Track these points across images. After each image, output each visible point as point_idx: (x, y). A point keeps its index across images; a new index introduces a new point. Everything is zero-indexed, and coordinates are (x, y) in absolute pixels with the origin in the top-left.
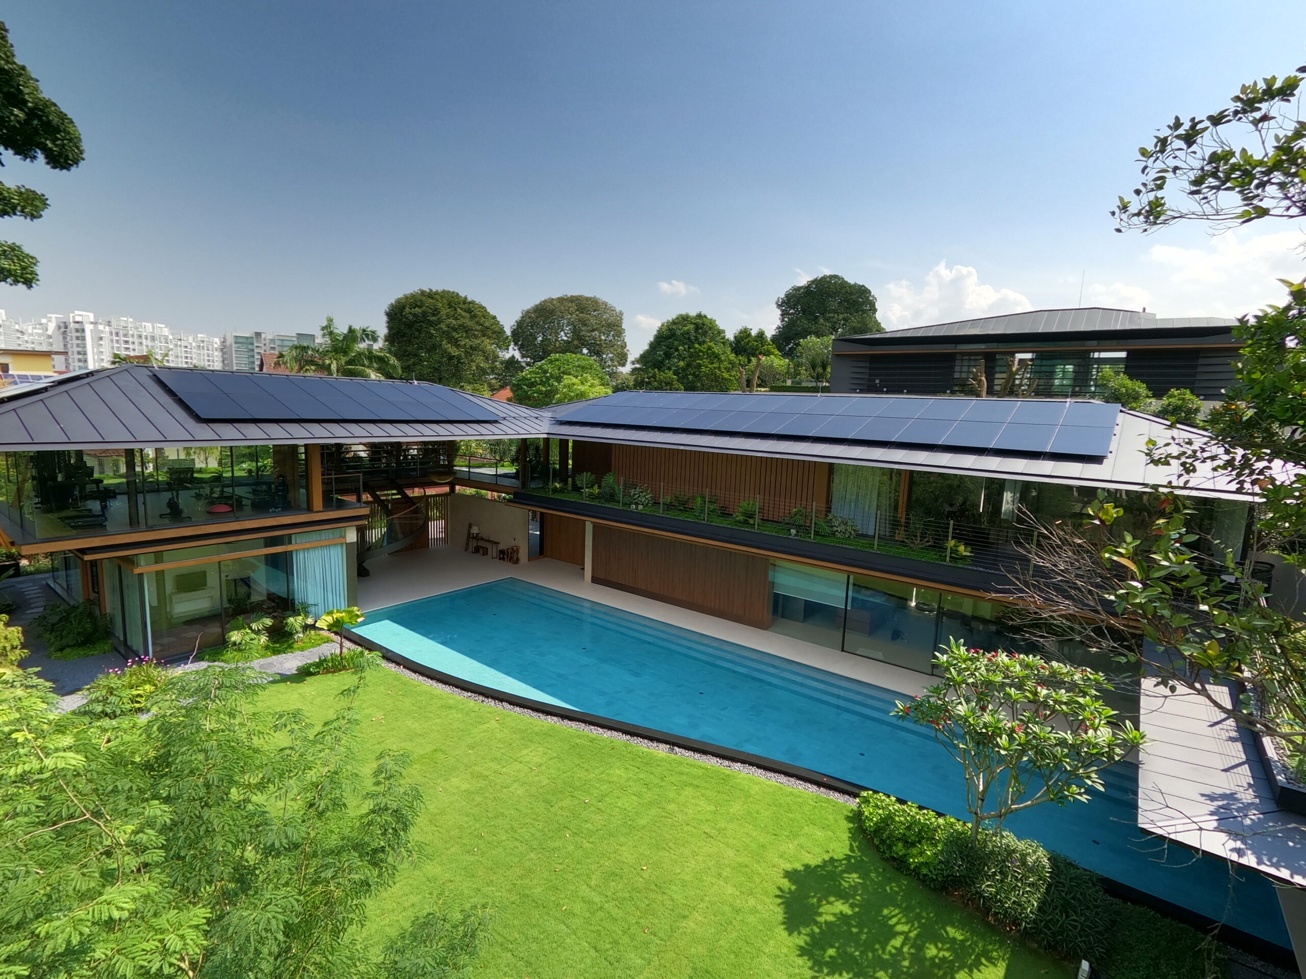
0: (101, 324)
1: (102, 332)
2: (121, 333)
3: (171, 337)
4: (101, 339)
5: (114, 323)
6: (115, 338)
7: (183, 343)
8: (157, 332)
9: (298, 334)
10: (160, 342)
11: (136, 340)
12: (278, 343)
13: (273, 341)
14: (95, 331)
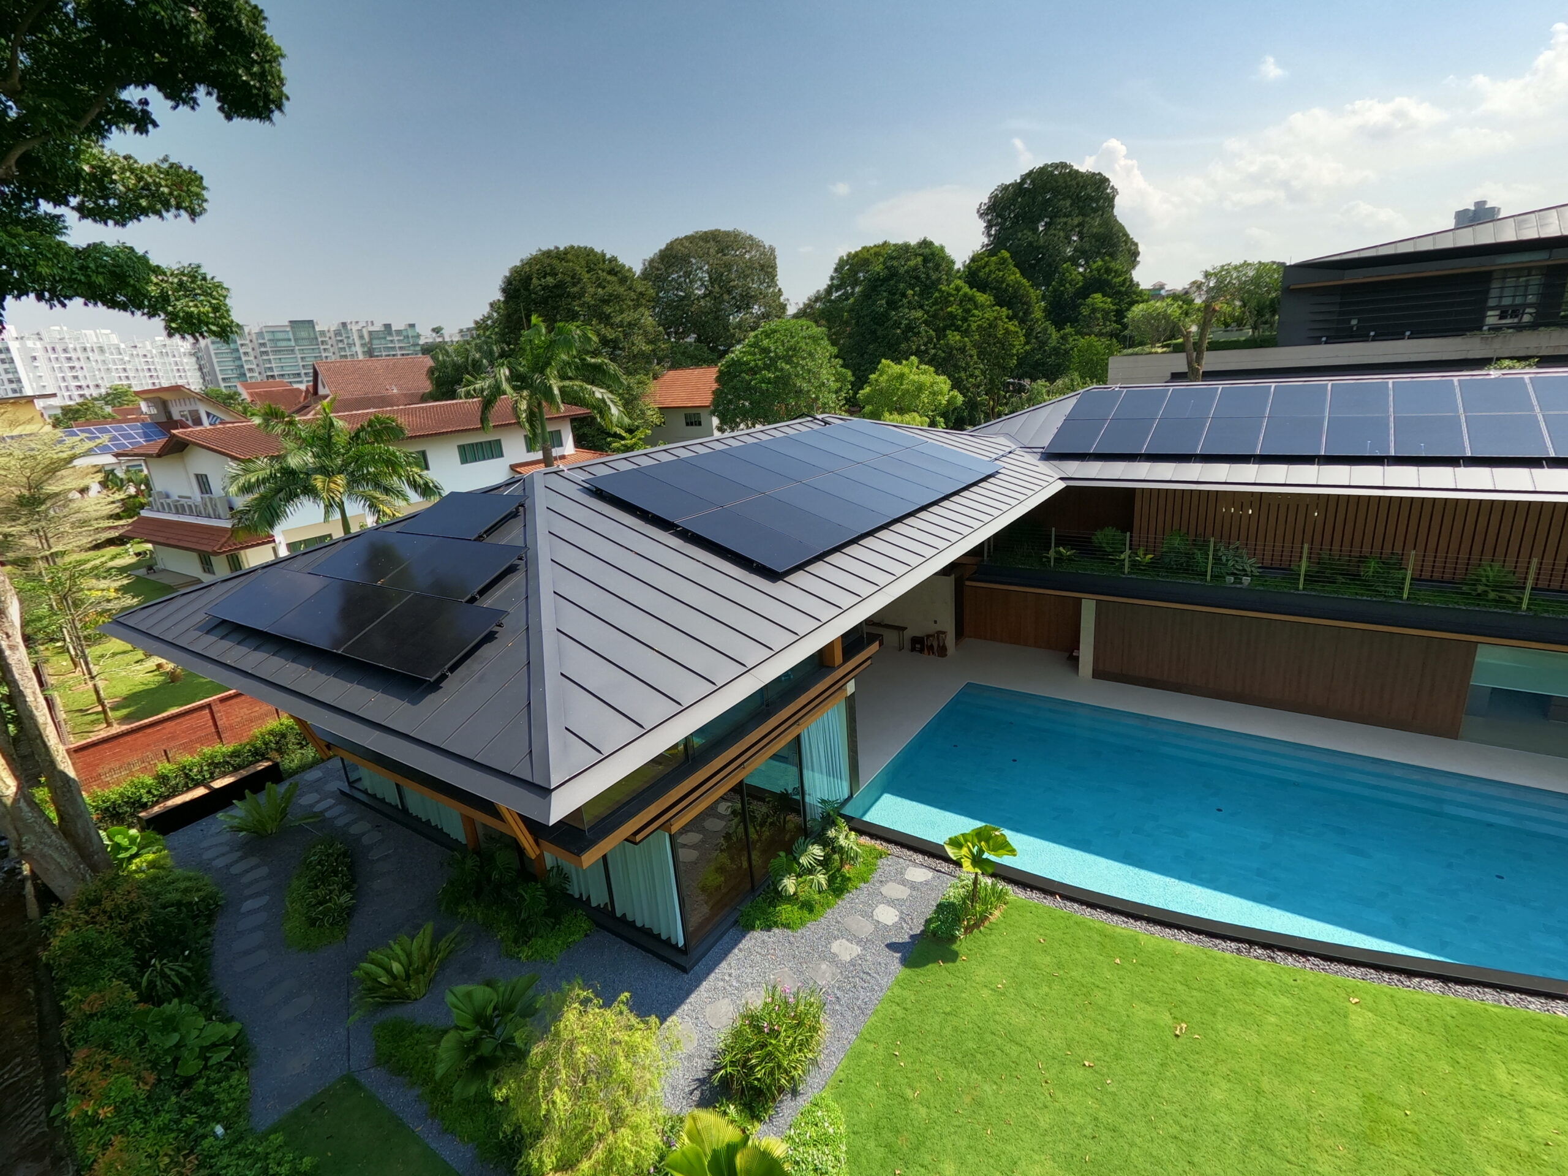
0: (29, 339)
1: (33, 349)
2: (59, 348)
3: (122, 346)
4: (35, 358)
5: (44, 334)
6: (53, 356)
7: (141, 352)
8: (103, 341)
9: (291, 322)
10: (112, 354)
11: (82, 356)
12: (267, 337)
13: (260, 334)
14: (23, 349)
